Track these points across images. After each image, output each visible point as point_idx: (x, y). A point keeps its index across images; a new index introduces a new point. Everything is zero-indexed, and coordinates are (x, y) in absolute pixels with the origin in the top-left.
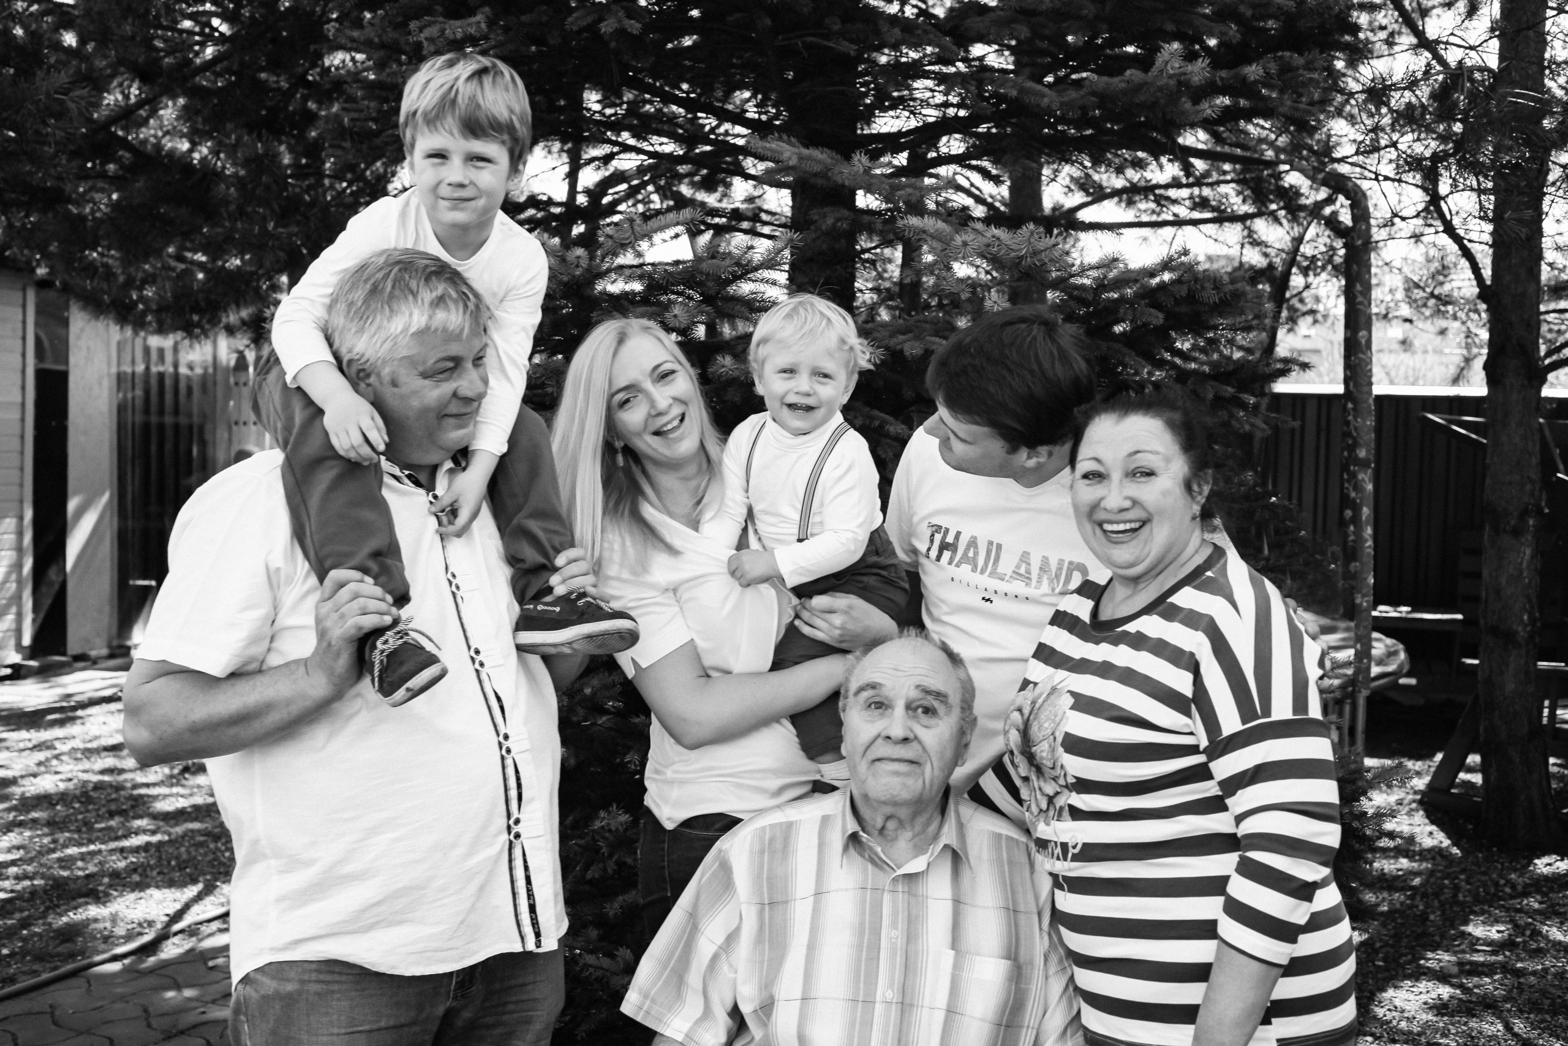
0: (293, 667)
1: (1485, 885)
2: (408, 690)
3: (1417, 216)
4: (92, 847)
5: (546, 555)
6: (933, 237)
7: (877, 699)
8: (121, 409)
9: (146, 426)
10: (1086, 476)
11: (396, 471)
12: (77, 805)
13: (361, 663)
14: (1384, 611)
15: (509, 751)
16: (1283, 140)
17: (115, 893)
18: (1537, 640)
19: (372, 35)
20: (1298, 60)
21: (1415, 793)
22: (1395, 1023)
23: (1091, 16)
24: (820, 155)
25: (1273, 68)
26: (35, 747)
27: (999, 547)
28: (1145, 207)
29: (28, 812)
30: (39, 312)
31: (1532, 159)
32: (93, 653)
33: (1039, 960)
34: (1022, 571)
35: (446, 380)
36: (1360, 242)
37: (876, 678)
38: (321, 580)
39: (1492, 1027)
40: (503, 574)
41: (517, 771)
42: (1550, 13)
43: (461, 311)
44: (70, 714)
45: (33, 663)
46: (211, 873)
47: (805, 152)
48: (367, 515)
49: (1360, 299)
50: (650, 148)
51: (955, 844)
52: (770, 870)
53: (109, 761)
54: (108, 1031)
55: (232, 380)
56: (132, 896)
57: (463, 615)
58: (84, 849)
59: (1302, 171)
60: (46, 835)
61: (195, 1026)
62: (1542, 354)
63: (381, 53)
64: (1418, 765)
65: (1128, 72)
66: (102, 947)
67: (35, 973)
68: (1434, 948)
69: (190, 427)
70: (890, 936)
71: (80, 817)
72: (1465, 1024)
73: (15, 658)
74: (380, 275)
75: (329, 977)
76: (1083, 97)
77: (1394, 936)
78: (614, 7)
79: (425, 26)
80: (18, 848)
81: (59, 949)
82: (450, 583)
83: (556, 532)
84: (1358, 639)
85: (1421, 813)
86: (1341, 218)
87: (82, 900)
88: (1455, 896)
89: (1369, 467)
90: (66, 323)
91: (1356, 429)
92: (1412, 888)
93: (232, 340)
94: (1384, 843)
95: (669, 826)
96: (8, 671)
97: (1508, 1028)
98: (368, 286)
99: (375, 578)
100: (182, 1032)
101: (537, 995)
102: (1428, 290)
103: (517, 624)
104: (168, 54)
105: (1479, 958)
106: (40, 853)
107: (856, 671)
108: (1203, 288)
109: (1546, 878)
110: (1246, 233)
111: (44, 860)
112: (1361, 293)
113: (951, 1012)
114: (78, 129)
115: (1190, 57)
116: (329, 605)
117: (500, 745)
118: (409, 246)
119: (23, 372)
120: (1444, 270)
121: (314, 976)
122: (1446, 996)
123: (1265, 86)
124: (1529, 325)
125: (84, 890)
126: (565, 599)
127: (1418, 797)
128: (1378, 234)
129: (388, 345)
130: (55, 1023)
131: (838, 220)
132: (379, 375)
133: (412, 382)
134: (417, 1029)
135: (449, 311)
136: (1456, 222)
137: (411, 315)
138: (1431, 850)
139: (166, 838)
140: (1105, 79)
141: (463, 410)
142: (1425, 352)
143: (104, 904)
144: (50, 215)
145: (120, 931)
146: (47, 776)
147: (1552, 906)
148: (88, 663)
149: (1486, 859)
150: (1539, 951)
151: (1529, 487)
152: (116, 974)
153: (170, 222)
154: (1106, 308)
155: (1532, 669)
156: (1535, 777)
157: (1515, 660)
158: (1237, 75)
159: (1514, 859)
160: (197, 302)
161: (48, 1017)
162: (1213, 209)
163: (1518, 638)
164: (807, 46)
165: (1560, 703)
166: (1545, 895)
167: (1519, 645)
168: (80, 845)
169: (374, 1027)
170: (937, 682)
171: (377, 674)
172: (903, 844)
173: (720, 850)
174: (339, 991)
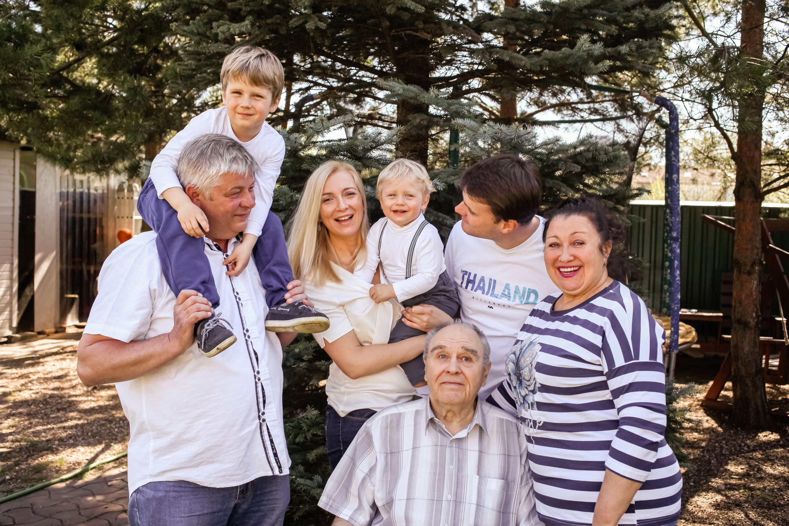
0: (162, 337)
1: (734, 446)
2: (218, 349)
3: (702, 118)
4: (49, 426)
5: (282, 284)
6: (469, 129)
7: (443, 354)
8: (62, 210)
9: (74, 219)
10: (551, 246)
11: (210, 242)
12: (41, 406)
13: (195, 335)
14: (684, 312)
15: (259, 379)
16: (635, 81)
17: (61, 449)
18: (760, 326)
19: (194, 29)
20: (645, 43)
21: (698, 401)
22: (696, 513)
23: (545, 21)
24: (414, 89)
25: (634, 47)
26: (20, 377)
27: (495, 281)
28: (567, 114)
29: (17, 409)
30: (21, 162)
31: (759, 91)
32: (47, 331)
33: (518, 480)
34: (506, 293)
35: (237, 198)
36: (673, 131)
37: (442, 343)
38: (177, 295)
39: (739, 515)
40: (262, 292)
41: (263, 389)
42: (766, 20)
43: (244, 164)
44: (37, 361)
45: (18, 336)
46: (109, 439)
47: (406, 86)
48: (199, 263)
49: (673, 159)
50: (328, 84)
51: (481, 424)
52: (390, 437)
53: (57, 384)
54: (60, 516)
55: (116, 196)
56: (70, 450)
57: (242, 312)
58: (45, 427)
59: (645, 96)
60: (26, 420)
61: (102, 514)
62: (762, 186)
63: (197, 38)
64: (700, 387)
65: (563, 49)
66: (55, 475)
67: (22, 488)
68: (715, 476)
69: (96, 219)
70: (450, 468)
71: (43, 411)
72: (727, 514)
73: (9, 333)
74: (205, 146)
75: (179, 489)
76: (541, 61)
77: (697, 471)
78: (313, 16)
79: (221, 25)
80: (13, 427)
81: (34, 476)
82: (236, 297)
83: (287, 273)
84: (672, 325)
85: (702, 410)
86: (664, 119)
87: (45, 452)
88: (721, 451)
89: (678, 241)
90: (35, 168)
91: (672, 222)
92: (702, 447)
93: (118, 177)
94: (686, 425)
95: (342, 415)
96: (6, 339)
97: (747, 516)
98: (199, 152)
99: (203, 294)
100: (96, 517)
101: (278, 497)
102: (706, 154)
103: (267, 316)
104: (89, 36)
105: (733, 482)
106: (24, 429)
107: (432, 340)
108: (600, 154)
109: (764, 443)
110: (616, 126)
111: (26, 432)
112: (674, 156)
113: (479, 505)
114: (45, 73)
115: (593, 42)
116: (181, 307)
117: (255, 376)
118: (219, 133)
119: (14, 192)
120: (713, 145)
121: (172, 489)
122: (719, 500)
123: (629, 55)
124: (755, 172)
125: (46, 447)
126: (292, 305)
127: (700, 403)
128: (681, 127)
129: (208, 181)
130: (34, 512)
131: (422, 120)
132: (203, 195)
133: (220, 199)
134: (221, 514)
135: (238, 164)
136: (721, 121)
137: (220, 166)
138: (708, 429)
139: (86, 422)
140: (552, 52)
141: (243, 213)
142: (703, 184)
143: (56, 454)
144: (31, 115)
145: (64, 467)
146: (26, 391)
147: (768, 456)
148: (45, 336)
149: (735, 433)
150: (761, 478)
151: (755, 251)
152: (63, 489)
153: (90, 119)
154: (552, 163)
155: (757, 340)
156: (759, 393)
157: (749, 336)
158: (616, 50)
159: (748, 433)
160: (103, 158)
161: (30, 509)
162: (600, 114)
163: (751, 325)
164: (407, 35)
165: (771, 357)
166: (764, 451)
167: (751, 328)
168: (43, 425)
169: (201, 513)
170: (472, 345)
171: (203, 341)
172: (455, 424)
173: (366, 427)
174: (184, 496)
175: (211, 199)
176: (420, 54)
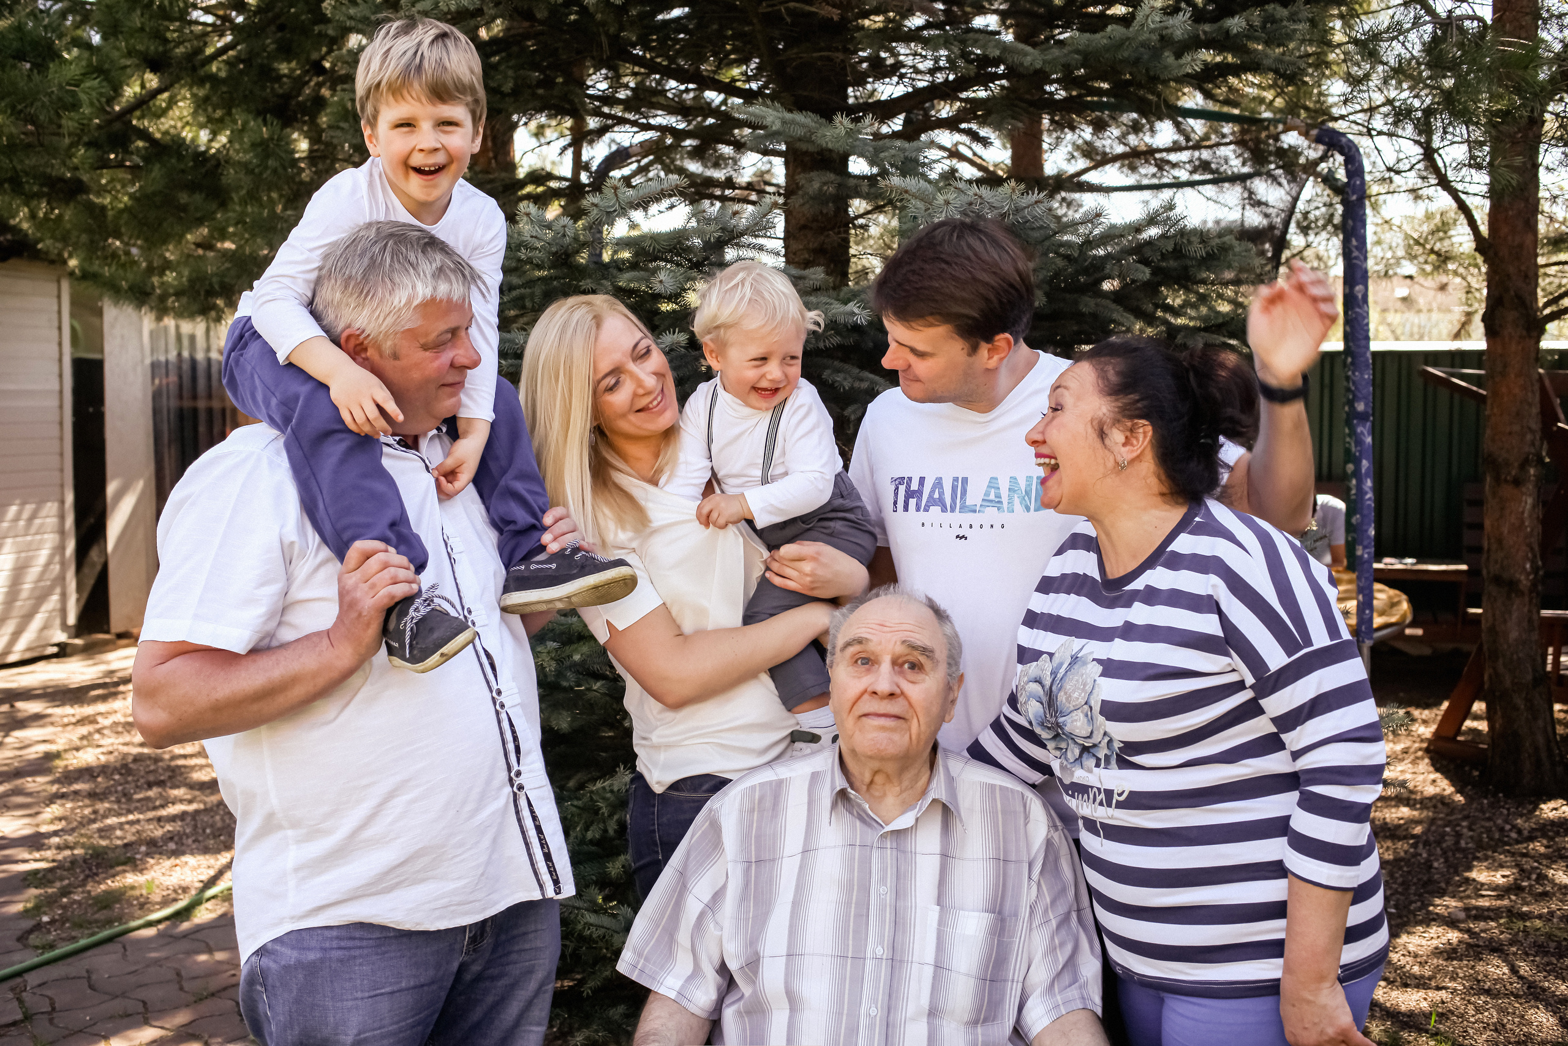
0: (313, 639)
1: (1489, 831)
3: (1413, 168)
4: (131, 817)
5: (535, 515)
6: (915, 197)
7: (864, 655)
8: (156, 396)
9: (181, 411)
12: (117, 777)
14: (1389, 563)
15: (502, 706)
17: (151, 861)
18: (1540, 588)
20: (1282, 12)
21: (1422, 741)
22: (1408, 967)
24: (804, 119)
25: (1257, 21)
26: (78, 721)
27: (965, 480)
28: (1146, 172)
29: (70, 784)
30: (74, 303)
31: (1523, 106)
33: (1024, 912)
34: (992, 497)
35: (447, 351)
36: (1354, 198)
37: (862, 633)
38: (340, 555)
39: (1498, 970)
41: (512, 725)
44: (113, 690)
45: (78, 642)
47: (788, 116)
48: (373, 486)
49: (1355, 253)
51: (944, 798)
52: (759, 828)
54: (142, 994)
56: (167, 863)
57: (455, 574)
58: (123, 819)
59: (1297, 129)
60: (87, 806)
61: (225, 989)
62: (1541, 304)
64: (1426, 714)
65: (1109, 28)
66: (138, 913)
67: (74, 939)
68: (1442, 894)
69: (223, 411)
70: (880, 892)
71: (120, 788)
72: (1473, 967)
73: (61, 637)
74: (376, 249)
75: (350, 944)
76: (1066, 55)
77: (1402, 884)
80: (60, 819)
81: (97, 916)
84: (1360, 590)
85: (1427, 760)
86: (1338, 176)
87: (120, 868)
88: (1457, 843)
89: (1367, 420)
90: (99, 313)
91: (1354, 383)
92: (1414, 836)
95: (658, 789)
96: (55, 650)
97: (1514, 970)
98: (364, 262)
99: (396, 548)
100: (213, 995)
101: (538, 944)
102: (1428, 247)
103: (504, 586)
105: (1484, 903)
106: (82, 824)
107: (843, 628)
108: (1190, 242)
109: (1552, 823)
110: (1246, 195)
111: (85, 830)
112: (1357, 248)
113: (939, 967)
114: (92, 119)
115: (1170, 11)
116: (354, 577)
117: (494, 700)
119: (60, 360)
120: (1443, 228)
121: (335, 944)
122: (1455, 941)
123: (1250, 39)
124: (1526, 276)
125: (122, 858)
126: (560, 556)
127: (1425, 745)
128: (1373, 189)
129: (390, 320)
130: (91, 987)
131: (825, 184)
132: (379, 348)
133: (414, 355)
134: (435, 987)
135: (450, 282)
136: (1451, 175)
138: (1431, 798)
139: (202, 806)
140: (1087, 35)
141: (457, 379)
142: (1430, 311)
143: (141, 871)
144: (73, 207)
145: (156, 897)
146: (89, 749)
147: (1559, 850)
148: (131, 641)
149: (1492, 805)
150: (1545, 895)
151: (1529, 437)
152: (149, 940)
153: (184, 208)
154: (1091, 264)
155: (1535, 617)
156: (1541, 723)
157: (1519, 608)
158: (1220, 28)
159: (1520, 804)
160: (211, 284)
161: (85, 981)
162: (1212, 172)
163: (1521, 587)
164: (791, 12)
165: (1564, 649)
166: (1551, 839)
167: (1522, 594)
168: (119, 815)
169: (395, 988)
170: (922, 638)
171: (407, 641)
172: (891, 800)
173: (711, 810)
174: (361, 956)
175: (395, 356)
176: (821, 50)
